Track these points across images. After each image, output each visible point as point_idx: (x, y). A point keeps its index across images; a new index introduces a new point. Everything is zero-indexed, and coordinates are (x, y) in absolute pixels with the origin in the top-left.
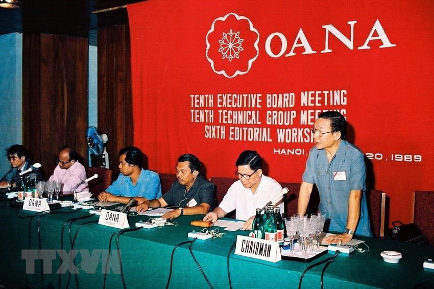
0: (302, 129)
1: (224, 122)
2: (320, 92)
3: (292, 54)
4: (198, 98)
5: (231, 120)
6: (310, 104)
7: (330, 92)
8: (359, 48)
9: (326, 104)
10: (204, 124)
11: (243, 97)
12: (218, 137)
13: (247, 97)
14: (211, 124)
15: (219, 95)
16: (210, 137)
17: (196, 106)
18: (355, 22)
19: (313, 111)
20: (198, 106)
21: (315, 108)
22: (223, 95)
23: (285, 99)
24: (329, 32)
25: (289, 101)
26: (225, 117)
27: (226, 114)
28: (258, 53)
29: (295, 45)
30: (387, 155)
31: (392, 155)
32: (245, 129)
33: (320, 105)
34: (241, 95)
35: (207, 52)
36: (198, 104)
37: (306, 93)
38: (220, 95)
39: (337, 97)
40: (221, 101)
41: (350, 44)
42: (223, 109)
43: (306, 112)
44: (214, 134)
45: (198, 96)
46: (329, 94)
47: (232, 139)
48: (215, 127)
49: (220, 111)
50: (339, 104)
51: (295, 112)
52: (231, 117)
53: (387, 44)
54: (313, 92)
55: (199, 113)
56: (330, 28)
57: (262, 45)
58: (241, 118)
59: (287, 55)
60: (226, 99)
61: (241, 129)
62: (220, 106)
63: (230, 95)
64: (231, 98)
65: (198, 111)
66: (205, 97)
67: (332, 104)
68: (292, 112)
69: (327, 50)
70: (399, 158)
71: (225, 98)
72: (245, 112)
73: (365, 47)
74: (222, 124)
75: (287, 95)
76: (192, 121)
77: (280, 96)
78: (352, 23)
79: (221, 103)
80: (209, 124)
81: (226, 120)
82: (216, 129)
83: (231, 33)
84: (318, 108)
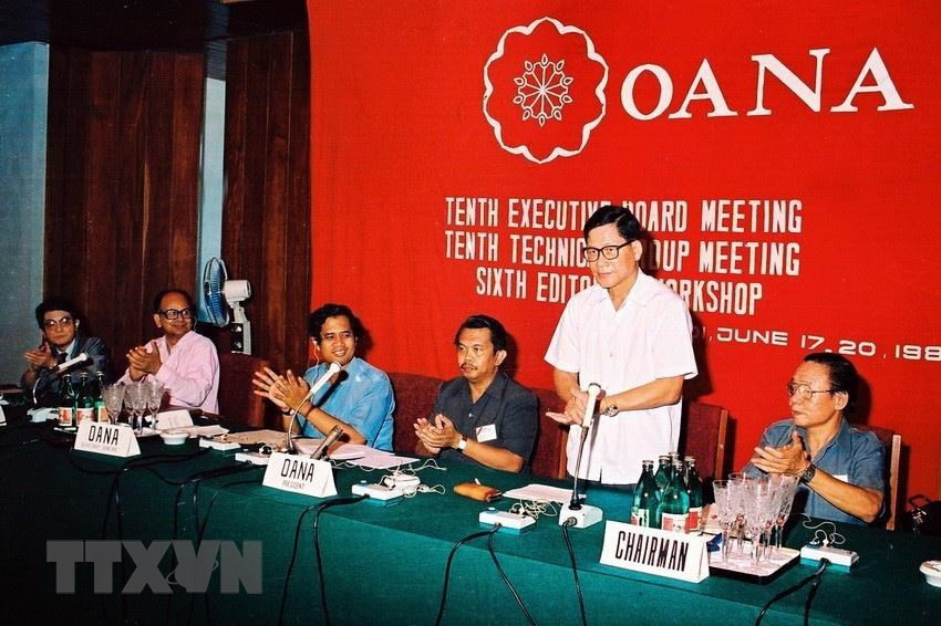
0: (702, 283)
1: (525, 261)
2: (742, 202)
3: (683, 113)
4: (463, 206)
5: (542, 257)
6: (721, 229)
7: (763, 204)
8: (834, 109)
9: (754, 229)
10: (476, 263)
11: (570, 208)
12: (509, 294)
13: (579, 208)
14: (492, 265)
15: (512, 201)
16: (489, 293)
17: (458, 222)
18: (827, 51)
19: (725, 244)
20: (462, 223)
21: (731, 237)
22: (523, 201)
23: (665, 214)
24: (767, 70)
25: (674, 218)
26: (526, 249)
27: (530, 244)
28: (604, 108)
29: (691, 96)
30: (885, 347)
31: (898, 348)
32: (574, 278)
33: (741, 230)
34: (565, 204)
35: (485, 102)
36: (463, 217)
37: (713, 203)
38: (516, 201)
39: (779, 216)
40: (516, 213)
41: (813, 100)
42: (522, 231)
43: (711, 245)
44: (498, 287)
45: (462, 200)
46: (761, 209)
47: (544, 299)
48: (501, 270)
49: (515, 237)
50: (783, 230)
51: (687, 244)
52: (542, 251)
53: (894, 102)
54: (728, 202)
55: (463, 239)
56: (768, 62)
57: (614, 91)
58: (563, 252)
59: (672, 116)
60: (528, 210)
61: (564, 277)
62: (516, 225)
63: (540, 201)
64: (541, 208)
65: (462, 233)
66: (478, 204)
67: (766, 230)
68: (681, 243)
69: (760, 111)
70: (912, 352)
71: (526, 208)
72: (573, 240)
73: (847, 106)
74: (519, 266)
75: (671, 204)
76: (448, 255)
77: (654, 205)
78: (819, 54)
79: (518, 219)
80: (487, 264)
81: (530, 255)
82: (504, 276)
83: (544, 63)
84: (737, 237)
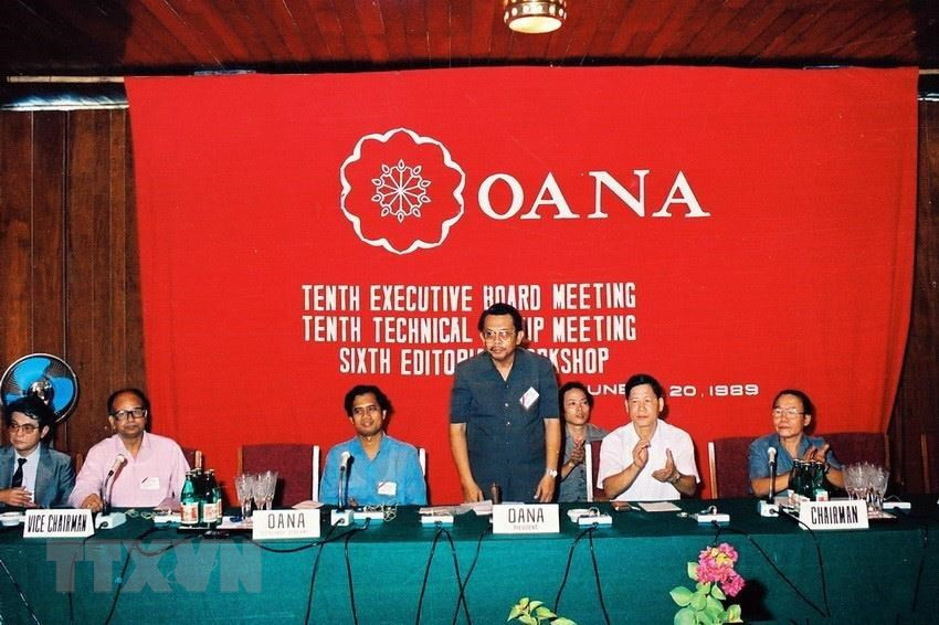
0: (557, 351)
1: (388, 340)
2: (588, 285)
3: (532, 215)
4: (322, 293)
5: (405, 336)
6: (570, 306)
7: (605, 286)
8: (655, 215)
9: (599, 305)
10: (339, 344)
11: (431, 293)
12: (373, 371)
13: (441, 293)
14: (357, 345)
15: (373, 288)
16: (353, 370)
17: (317, 308)
18: (647, 172)
19: (574, 318)
20: (321, 309)
21: (579, 313)
22: (385, 288)
23: (521, 296)
24: (602, 183)
25: (529, 299)
26: (388, 330)
27: (393, 325)
28: (462, 208)
29: (539, 201)
30: (702, 389)
31: (711, 388)
32: (437, 353)
33: (588, 307)
34: (426, 289)
35: (343, 199)
36: (322, 303)
37: (562, 287)
38: (378, 287)
39: (618, 295)
40: (378, 298)
41: (639, 208)
42: (384, 314)
43: (562, 319)
44: (362, 366)
45: (321, 287)
46: (603, 290)
47: (409, 373)
48: (364, 350)
49: (378, 320)
50: (622, 305)
51: (541, 320)
52: (405, 330)
53: (696, 211)
54: (574, 286)
55: (323, 323)
56: (602, 177)
57: (471, 194)
58: (426, 331)
59: (524, 217)
60: (391, 295)
61: (428, 352)
62: (378, 309)
63: (401, 287)
64: (402, 293)
65: (322, 318)
66: (339, 292)
67: (609, 305)
68: (536, 319)
69: (599, 214)
70: (721, 391)
71: (387, 293)
72: (435, 320)
73: (663, 213)
74: (383, 344)
75: (526, 288)
76: (307, 337)
77: (512, 288)
78: (642, 174)
79: (380, 303)
80: (349, 344)
81: (393, 335)
82: (368, 355)
83: (401, 168)
84: (585, 313)
